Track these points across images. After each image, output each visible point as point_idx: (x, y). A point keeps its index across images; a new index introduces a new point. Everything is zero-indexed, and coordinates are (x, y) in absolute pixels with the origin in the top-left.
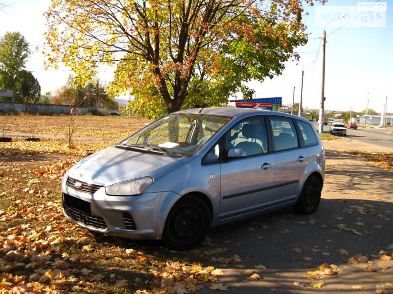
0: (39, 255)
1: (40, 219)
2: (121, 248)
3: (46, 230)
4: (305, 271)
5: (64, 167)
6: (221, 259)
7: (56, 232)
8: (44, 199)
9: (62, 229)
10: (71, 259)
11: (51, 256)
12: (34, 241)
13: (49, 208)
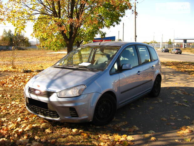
0: (21, 140)
1: (11, 113)
2: (69, 128)
3: (18, 121)
4: (176, 132)
5: (15, 80)
6: (127, 129)
7: (24, 122)
8: (9, 100)
9: (27, 119)
10: (41, 140)
11: (28, 140)
12: (13, 129)
13: (14, 105)
